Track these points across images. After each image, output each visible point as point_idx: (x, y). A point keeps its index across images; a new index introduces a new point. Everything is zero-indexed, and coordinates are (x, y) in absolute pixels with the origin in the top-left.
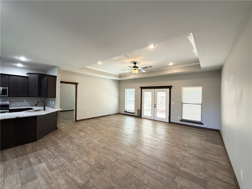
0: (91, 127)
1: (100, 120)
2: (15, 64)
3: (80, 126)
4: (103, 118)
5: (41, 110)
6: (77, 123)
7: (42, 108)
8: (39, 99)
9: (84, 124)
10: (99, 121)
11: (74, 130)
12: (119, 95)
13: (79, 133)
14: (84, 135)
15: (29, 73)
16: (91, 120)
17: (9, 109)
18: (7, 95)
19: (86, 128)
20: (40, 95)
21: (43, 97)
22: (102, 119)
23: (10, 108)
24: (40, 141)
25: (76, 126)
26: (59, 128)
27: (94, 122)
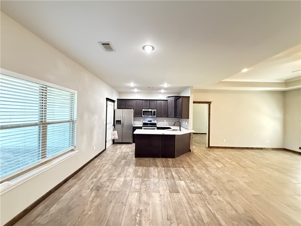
0: (230, 159)
1: (245, 153)
2: (160, 91)
3: (215, 154)
4: (249, 151)
5: (178, 130)
6: (211, 150)
7: (178, 128)
8: (176, 120)
9: (219, 153)
10: (243, 154)
11: (209, 157)
13: (215, 162)
14: (222, 167)
15: (168, 97)
16: (229, 150)
17: (156, 127)
18: (156, 116)
19: (223, 159)
20: (175, 116)
21: (178, 118)
22: (247, 152)
23: (158, 126)
24: (177, 158)
25: (210, 153)
26: (192, 151)
27: (233, 153)
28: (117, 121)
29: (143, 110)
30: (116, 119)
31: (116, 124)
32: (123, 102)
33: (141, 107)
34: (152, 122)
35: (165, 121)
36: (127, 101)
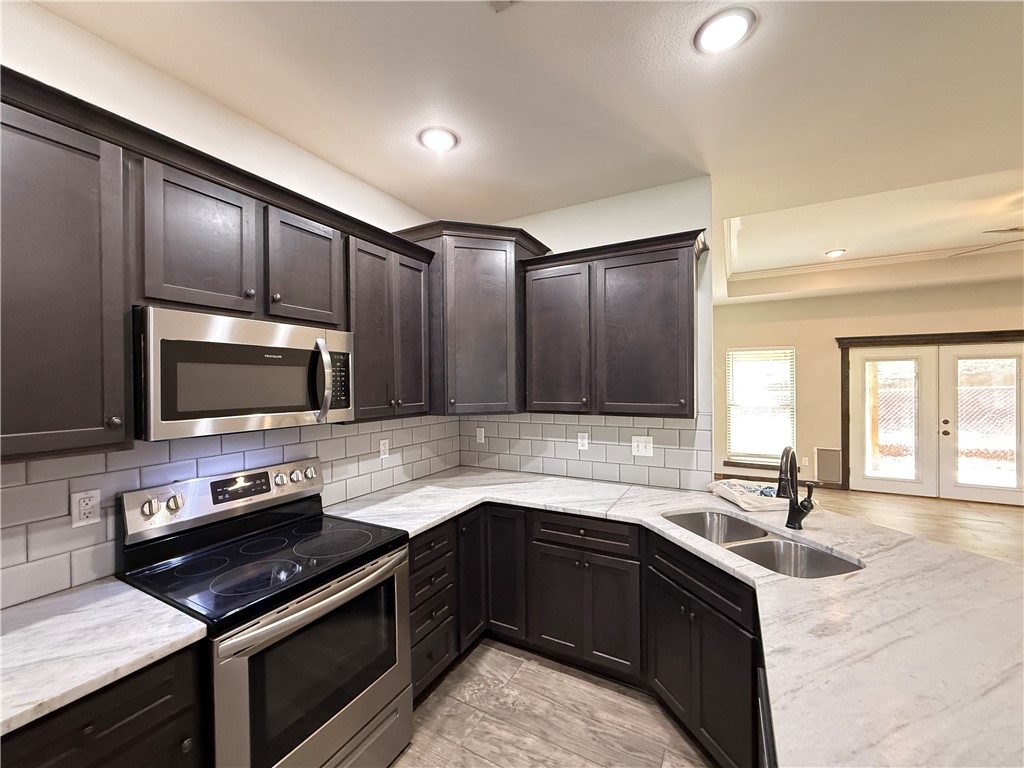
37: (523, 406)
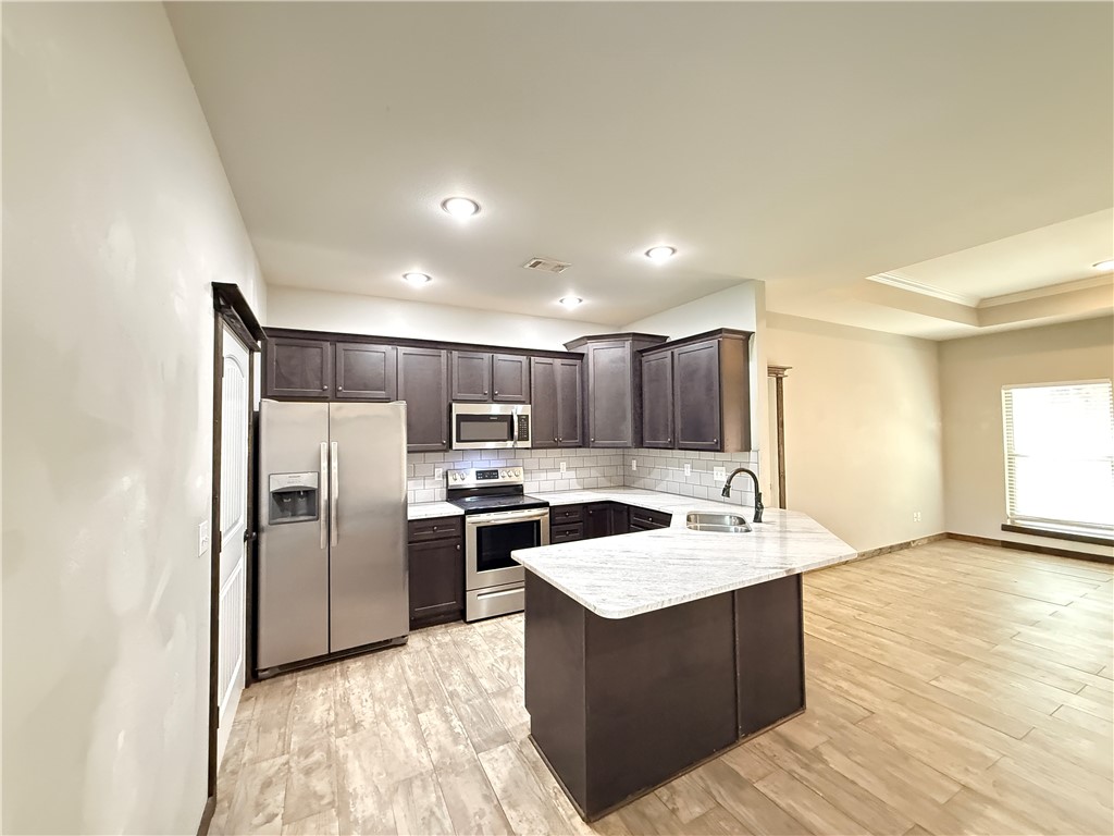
12: (940, 424)
17: (548, 505)
18: (531, 444)
20: (637, 441)
28: (279, 496)
29: (458, 409)
30: (272, 483)
31: (272, 516)
32: (315, 351)
33: (439, 389)
34: (499, 481)
35: (563, 465)
36: (340, 346)
37: (640, 443)
